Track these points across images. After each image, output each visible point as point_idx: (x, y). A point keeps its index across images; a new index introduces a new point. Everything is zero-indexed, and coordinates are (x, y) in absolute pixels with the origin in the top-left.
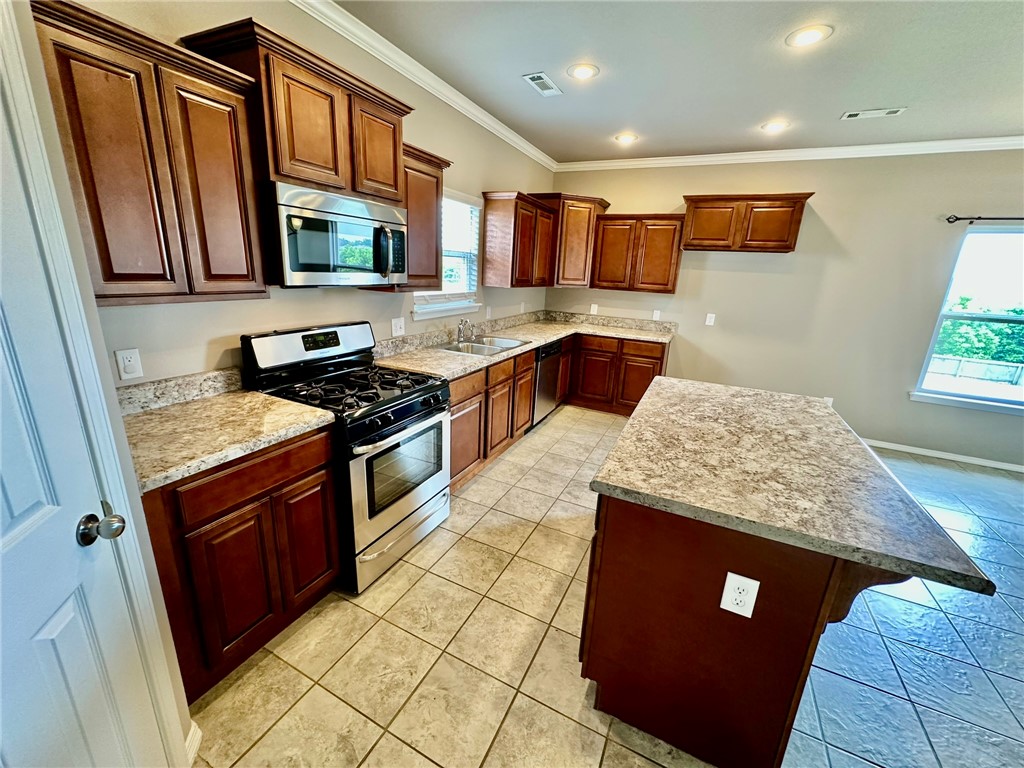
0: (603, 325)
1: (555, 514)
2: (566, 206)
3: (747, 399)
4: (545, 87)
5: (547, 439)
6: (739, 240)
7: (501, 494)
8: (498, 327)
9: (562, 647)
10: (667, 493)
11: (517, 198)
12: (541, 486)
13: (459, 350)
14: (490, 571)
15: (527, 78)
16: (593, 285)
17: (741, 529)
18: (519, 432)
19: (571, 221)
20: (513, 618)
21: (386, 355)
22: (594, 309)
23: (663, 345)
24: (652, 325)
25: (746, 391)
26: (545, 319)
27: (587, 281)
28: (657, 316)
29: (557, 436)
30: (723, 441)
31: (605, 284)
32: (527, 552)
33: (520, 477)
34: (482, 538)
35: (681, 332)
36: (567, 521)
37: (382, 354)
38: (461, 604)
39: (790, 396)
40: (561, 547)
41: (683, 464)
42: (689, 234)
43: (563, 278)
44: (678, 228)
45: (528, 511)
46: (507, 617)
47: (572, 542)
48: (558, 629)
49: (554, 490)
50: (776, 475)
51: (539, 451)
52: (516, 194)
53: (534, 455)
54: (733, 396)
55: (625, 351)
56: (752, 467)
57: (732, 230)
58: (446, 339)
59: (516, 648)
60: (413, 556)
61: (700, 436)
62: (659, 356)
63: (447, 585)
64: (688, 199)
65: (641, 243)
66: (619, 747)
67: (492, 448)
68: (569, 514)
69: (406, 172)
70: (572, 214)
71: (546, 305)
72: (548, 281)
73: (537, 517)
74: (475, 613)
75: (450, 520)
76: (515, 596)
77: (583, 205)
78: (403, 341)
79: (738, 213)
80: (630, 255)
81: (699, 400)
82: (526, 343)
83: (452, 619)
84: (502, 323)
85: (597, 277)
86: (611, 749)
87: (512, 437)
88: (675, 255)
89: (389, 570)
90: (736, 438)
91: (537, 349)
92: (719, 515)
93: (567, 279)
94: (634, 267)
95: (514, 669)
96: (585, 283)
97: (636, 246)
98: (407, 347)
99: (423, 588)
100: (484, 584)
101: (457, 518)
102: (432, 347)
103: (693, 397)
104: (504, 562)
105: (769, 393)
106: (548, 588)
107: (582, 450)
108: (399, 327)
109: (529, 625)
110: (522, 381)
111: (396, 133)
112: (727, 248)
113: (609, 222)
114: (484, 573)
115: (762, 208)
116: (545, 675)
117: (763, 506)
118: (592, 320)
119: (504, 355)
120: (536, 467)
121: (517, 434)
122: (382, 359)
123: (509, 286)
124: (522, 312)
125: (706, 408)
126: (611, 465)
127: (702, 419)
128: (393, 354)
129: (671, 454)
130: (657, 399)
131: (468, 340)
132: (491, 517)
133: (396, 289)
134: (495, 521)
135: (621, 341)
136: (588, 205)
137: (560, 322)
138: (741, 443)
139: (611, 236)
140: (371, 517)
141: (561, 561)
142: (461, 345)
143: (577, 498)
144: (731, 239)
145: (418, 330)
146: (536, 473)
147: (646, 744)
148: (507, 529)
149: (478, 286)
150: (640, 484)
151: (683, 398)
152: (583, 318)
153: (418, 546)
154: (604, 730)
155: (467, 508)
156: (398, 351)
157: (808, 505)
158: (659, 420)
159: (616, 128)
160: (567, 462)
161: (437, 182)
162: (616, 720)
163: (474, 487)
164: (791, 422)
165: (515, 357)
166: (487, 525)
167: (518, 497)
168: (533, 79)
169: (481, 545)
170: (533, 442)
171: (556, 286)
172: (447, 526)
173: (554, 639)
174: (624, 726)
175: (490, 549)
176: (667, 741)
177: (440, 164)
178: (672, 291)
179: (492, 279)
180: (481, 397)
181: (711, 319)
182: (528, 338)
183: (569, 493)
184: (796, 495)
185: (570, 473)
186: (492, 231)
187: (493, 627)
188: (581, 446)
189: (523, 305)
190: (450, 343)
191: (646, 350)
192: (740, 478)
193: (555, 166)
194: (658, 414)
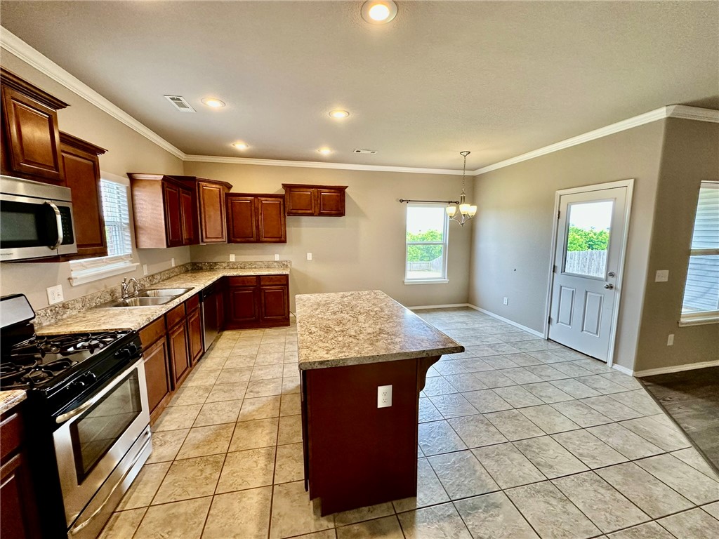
0: (241, 268)
1: (246, 410)
2: (201, 186)
3: (349, 297)
4: (182, 105)
5: (218, 359)
6: (317, 210)
7: (196, 414)
8: (155, 281)
9: (287, 494)
10: (341, 356)
11: (163, 179)
12: (227, 395)
13: (127, 305)
14: (211, 474)
15: (168, 97)
16: (230, 241)
17: (380, 361)
18: (196, 360)
19: (206, 197)
20: (244, 497)
21: (44, 324)
22: (232, 258)
23: (287, 276)
24: (275, 264)
25: (347, 294)
26: (192, 269)
27: (225, 239)
28: (277, 258)
29: (226, 354)
30: (351, 322)
31: (238, 240)
32: (236, 446)
33: (207, 395)
34: (193, 453)
35: (295, 265)
36: (257, 411)
37: (40, 324)
38: (195, 513)
39: (366, 292)
40: (260, 430)
41: (340, 339)
42: (290, 205)
43: (206, 237)
44: (282, 203)
45: (224, 417)
46: (239, 499)
47: (267, 423)
48: (279, 485)
49: (239, 393)
50: (381, 331)
51: (215, 371)
52: (162, 177)
53: (212, 374)
54: (342, 297)
55: (262, 283)
56: (370, 330)
57: (313, 205)
58: (109, 298)
59: (255, 515)
60: (126, 503)
61: (339, 323)
62: (285, 283)
63: (174, 506)
64: (285, 186)
65: (260, 211)
66: (343, 528)
67: (177, 380)
68: (257, 406)
69: (63, 156)
70: (206, 192)
71: (191, 260)
72: (194, 240)
73: (233, 417)
74: (211, 512)
75: (154, 454)
76: (240, 481)
77: (214, 186)
78: (63, 307)
79: (314, 196)
80: (254, 219)
81: (327, 304)
82: (189, 290)
83: (192, 529)
84: (159, 277)
85: (232, 235)
86: (340, 532)
87: (191, 366)
88: (282, 219)
89: (103, 528)
90: (355, 319)
91: (200, 293)
92: (369, 357)
93: (209, 238)
94: (257, 227)
95: (260, 530)
96: (224, 240)
97: (257, 215)
98: (69, 312)
99: (151, 522)
100: (209, 487)
101: (161, 450)
102: (96, 307)
103: (323, 302)
104: (220, 462)
105: (357, 292)
106: (262, 462)
107: (248, 360)
108: (56, 295)
109: (258, 494)
110: (192, 319)
111: (52, 122)
112: (311, 215)
113: (234, 198)
114: (206, 478)
115: (325, 193)
116: (283, 519)
117: (385, 347)
118: (232, 266)
119: (177, 302)
120: (218, 383)
121: (194, 362)
122: (42, 328)
123: (165, 247)
124: (173, 266)
125: (333, 307)
126: (304, 352)
127: (335, 313)
128: (53, 321)
129: (331, 336)
130: (305, 308)
131: (132, 296)
132: (194, 435)
133: (61, 259)
134: (198, 436)
135: (258, 277)
136: (217, 186)
137: (207, 270)
138: (360, 320)
139: (238, 207)
140: (80, 483)
141: (265, 439)
142: (127, 301)
143: (258, 392)
144: (313, 209)
145: (77, 294)
146: (220, 387)
147: (357, 515)
148: (212, 438)
149: (133, 249)
150: (326, 356)
151: (318, 304)
152: (224, 265)
153: (130, 490)
154: (332, 525)
155: (168, 438)
156: (59, 317)
157: (400, 340)
158: (314, 320)
159: (233, 139)
160: (241, 371)
161: (94, 164)
162: (336, 514)
163: (167, 418)
164: (373, 304)
165: (184, 302)
166: (193, 442)
167: (211, 410)
168: (173, 99)
169: (194, 460)
170: (208, 366)
171: (201, 244)
172: (153, 460)
173: (280, 492)
174: (341, 515)
175: (204, 459)
176: (365, 506)
177: (95, 151)
178: (285, 242)
179: (146, 242)
180: (163, 340)
181: (309, 256)
182: (190, 285)
183: (251, 391)
184: (393, 337)
185: (246, 378)
186: (140, 204)
187: (231, 513)
188: (246, 356)
189: (173, 260)
190: (113, 301)
191: (276, 281)
192: (368, 337)
193: (183, 156)
194: (311, 317)
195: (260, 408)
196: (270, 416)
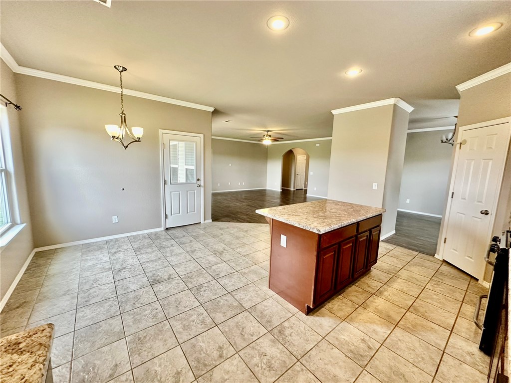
195: (371, 323)
196: (366, 311)
